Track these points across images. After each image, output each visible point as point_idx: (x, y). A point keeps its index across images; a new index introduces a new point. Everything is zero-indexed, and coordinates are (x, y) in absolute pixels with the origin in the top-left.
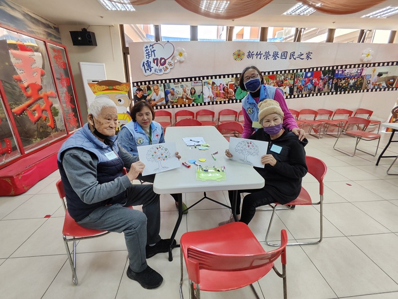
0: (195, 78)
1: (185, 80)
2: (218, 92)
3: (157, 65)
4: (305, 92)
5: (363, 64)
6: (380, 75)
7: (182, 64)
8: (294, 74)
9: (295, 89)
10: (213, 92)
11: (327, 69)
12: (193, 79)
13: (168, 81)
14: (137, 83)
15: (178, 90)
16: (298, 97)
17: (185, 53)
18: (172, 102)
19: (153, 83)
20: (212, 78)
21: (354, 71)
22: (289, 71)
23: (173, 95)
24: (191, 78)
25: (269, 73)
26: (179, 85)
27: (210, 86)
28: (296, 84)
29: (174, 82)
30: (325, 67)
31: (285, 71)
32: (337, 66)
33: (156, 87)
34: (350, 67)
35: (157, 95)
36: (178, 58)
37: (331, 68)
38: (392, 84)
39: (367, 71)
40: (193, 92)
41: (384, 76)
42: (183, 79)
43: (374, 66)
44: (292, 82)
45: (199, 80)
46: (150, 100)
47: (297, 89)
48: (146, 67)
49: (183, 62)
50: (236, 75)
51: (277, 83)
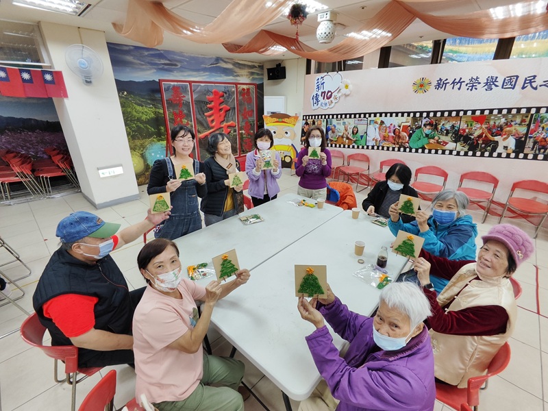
0: (360, 114)
1: (348, 116)
2: (386, 134)
3: (324, 98)
7: (348, 98)
8: (531, 116)
9: (530, 143)
10: (380, 134)
12: (357, 116)
13: (331, 117)
14: (306, 116)
15: (340, 127)
16: (535, 158)
17: (351, 86)
18: (331, 141)
20: (381, 116)
22: (519, 110)
23: (333, 132)
24: (355, 114)
25: (474, 112)
26: (342, 121)
27: (378, 126)
28: (534, 135)
29: (337, 117)
31: (509, 110)
33: (319, 122)
36: (344, 91)
40: (355, 132)
42: (346, 115)
44: (523, 130)
45: (365, 117)
47: (535, 143)
48: (315, 101)
49: (348, 95)
50: (415, 113)
51: (489, 130)
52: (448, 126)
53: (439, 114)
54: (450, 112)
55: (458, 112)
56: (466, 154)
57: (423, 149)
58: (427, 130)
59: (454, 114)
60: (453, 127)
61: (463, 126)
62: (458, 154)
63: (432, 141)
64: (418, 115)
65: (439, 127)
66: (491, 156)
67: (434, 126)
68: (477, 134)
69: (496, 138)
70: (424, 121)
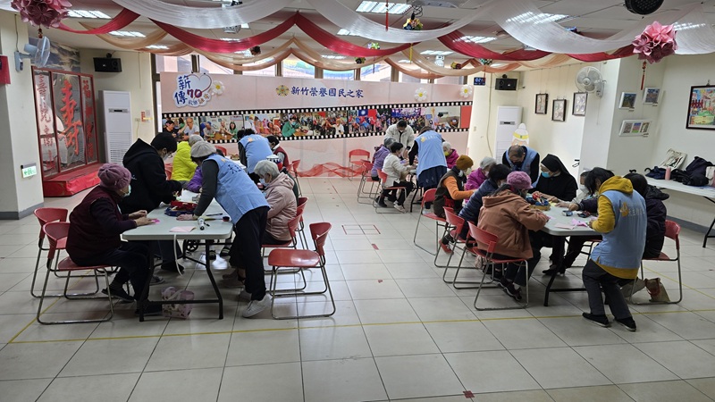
0: (235, 112)
1: (223, 113)
2: (262, 128)
3: (192, 96)
4: (363, 131)
5: (419, 104)
6: (440, 115)
7: (220, 98)
8: (347, 112)
9: (351, 128)
10: (255, 128)
11: (382, 107)
12: (233, 113)
13: (204, 114)
14: (168, 114)
15: (216, 124)
16: (355, 136)
17: (223, 87)
18: (208, 137)
19: (187, 115)
20: (254, 113)
21: (411, 111)
22: (341, 108)
23: (209, 129)
24: (230, 112)
25: (318, 109)
26: (217, 118)
27: (253, 121)
28: (351, 123)
29: (211, 115)
30: (380, 106)
31: (336, 108)
32: (393, 105)
33: (189, 120)
34: (406, 107)
35: (191, 128)
36: (215, 90)
37: (386, 107)
38: (457, 125)
39: (425, 111)
40: (233, 127)
41: (445, 116)
42: (221, 112)
43: (432, 105)
44: (345, 120)
45: (240, 114)
46: (182, 134)
47: (353, 127)
48: (179, 99)
49: (220, 95)
50: (282, 110)
51: (329, 120)
52: (305, 119)
53: (298, 111)
54: (305, 109)
55: (309, 109)
56: (320, 138)
57: (293, 136)
58: (293, 122)
59: (307, 111)
60: (308, 119)
61: (314, 119)
62: (316, 138)
63: (297, 130)
64: (284, 112)
65: (300, 120)
66: (333, 137)
67: (297, 120)
68: (323, 124)
69: (334, 126)
70: (289, 116)
